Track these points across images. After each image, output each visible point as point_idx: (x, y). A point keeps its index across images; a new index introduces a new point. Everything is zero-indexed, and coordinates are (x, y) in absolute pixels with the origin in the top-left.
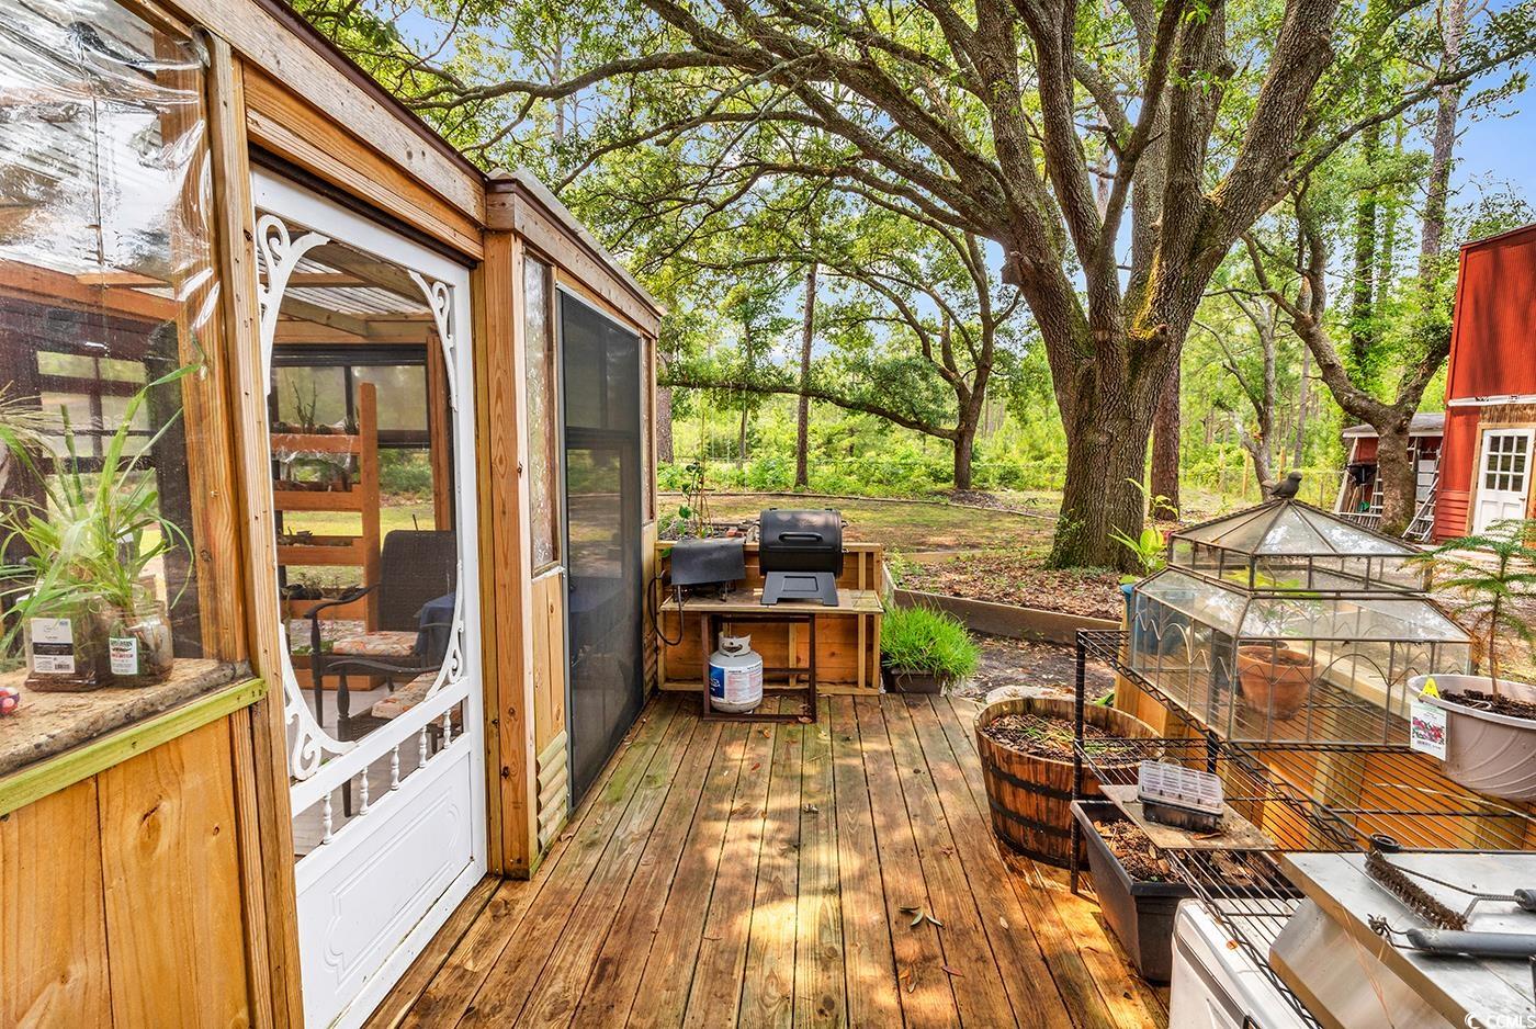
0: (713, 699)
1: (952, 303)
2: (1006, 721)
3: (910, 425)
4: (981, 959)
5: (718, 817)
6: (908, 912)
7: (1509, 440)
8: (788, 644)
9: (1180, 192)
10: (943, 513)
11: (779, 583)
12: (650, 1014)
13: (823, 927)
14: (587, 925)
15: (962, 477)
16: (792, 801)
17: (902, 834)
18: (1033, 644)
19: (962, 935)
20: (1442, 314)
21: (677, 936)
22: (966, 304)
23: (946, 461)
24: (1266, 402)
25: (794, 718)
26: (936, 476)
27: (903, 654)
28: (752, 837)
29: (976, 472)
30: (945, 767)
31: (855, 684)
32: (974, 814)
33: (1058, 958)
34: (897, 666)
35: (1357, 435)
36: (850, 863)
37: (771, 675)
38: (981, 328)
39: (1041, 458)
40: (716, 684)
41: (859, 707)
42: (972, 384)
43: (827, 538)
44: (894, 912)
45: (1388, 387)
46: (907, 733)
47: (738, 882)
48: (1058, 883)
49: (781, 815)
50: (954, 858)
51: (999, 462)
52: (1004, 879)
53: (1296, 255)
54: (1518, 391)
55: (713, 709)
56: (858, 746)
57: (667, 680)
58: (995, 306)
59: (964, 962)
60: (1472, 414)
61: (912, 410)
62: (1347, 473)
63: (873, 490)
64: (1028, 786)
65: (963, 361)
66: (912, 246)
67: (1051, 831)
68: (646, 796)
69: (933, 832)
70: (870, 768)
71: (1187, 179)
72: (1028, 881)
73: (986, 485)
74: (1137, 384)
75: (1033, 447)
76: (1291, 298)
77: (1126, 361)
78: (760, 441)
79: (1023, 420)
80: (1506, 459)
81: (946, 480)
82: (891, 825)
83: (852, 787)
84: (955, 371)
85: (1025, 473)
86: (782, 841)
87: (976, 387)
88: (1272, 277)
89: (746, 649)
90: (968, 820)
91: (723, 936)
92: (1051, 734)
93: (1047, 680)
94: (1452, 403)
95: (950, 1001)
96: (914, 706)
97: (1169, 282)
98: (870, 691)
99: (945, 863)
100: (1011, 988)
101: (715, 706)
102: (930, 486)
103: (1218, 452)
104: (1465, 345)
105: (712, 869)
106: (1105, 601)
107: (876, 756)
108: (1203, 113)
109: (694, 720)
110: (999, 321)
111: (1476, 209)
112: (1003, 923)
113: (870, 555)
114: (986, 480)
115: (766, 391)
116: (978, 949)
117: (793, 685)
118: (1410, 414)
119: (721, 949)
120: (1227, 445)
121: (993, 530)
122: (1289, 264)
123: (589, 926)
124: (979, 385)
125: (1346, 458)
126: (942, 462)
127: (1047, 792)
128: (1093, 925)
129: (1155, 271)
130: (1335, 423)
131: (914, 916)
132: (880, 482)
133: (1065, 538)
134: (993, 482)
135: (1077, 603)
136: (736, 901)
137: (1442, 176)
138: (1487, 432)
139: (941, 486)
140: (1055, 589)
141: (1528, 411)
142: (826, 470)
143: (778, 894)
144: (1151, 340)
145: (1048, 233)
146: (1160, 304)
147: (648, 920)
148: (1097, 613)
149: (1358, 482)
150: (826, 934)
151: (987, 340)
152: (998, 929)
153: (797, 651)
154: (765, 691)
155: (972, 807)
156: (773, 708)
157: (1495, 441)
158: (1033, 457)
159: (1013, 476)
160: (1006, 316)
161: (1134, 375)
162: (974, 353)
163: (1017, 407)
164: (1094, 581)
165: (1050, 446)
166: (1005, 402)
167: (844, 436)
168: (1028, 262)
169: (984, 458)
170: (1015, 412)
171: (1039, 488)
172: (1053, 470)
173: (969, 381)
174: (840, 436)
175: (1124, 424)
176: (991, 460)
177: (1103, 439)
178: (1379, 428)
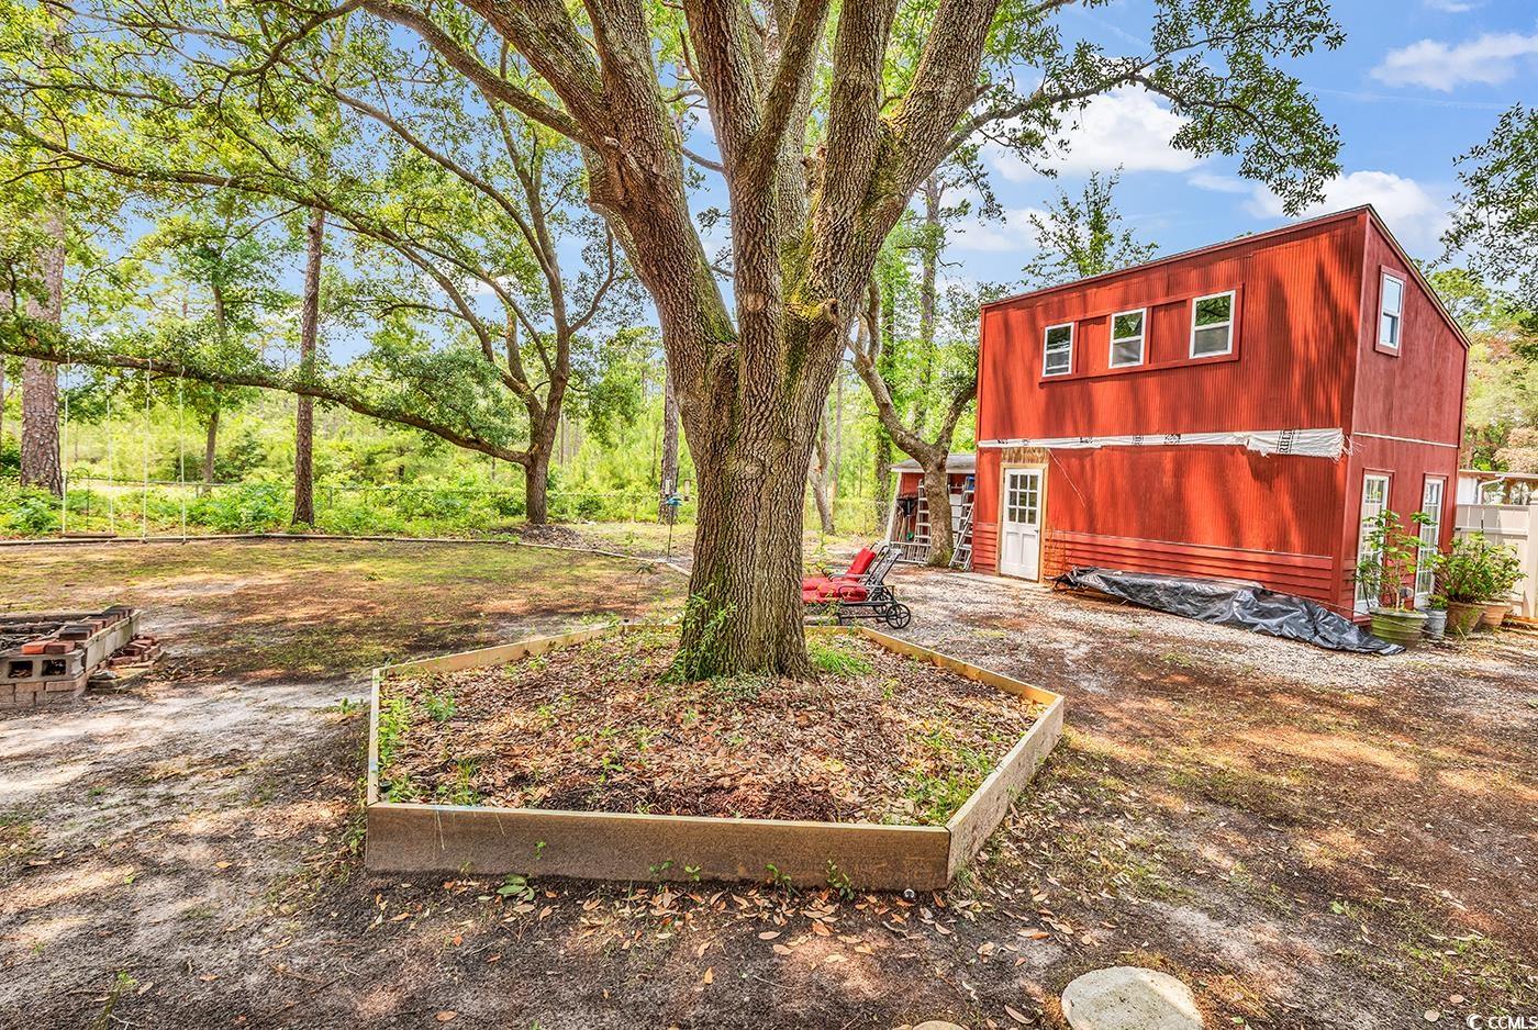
3: (467, 443)
7: (1024, 478)
9: (855, 97)
10: (511, 557)
15: (535, 510)
23: (517, 492)
24: (823, 438)
26: (504, 508)
29: (553, 501)
35: (902, 470)
38: (555, 332)
39: (622, 487)
42: (546, 399)
51: (578, 491)
54: (1026, 437)
58: (571, 309)
60: (996, 453)
61: (467, 424)
62: (894, 506)
63: (420, 528)
65: (534, 371)
71: (865, 80)
73: (564, 517)
74: (797, 388)
75: (613, 475)
77: (784, 349)
78: (264, 458)
79: (605, 442)
80: (1023, 496)
81: (516, 512)
84: (524, 381)
85: (607, 503)
87: (551, 402)
94: (982, 444)
97: (836, 235)
102: (496, 521)
104: (988, 386)
110: (576, 327)
114: (564, 511)
118: (946, 452)
124: (555, 400)
126: (512, 490)
132: (427, 515)
134: (572, 514)
138: (1008, 471)
139: (509, 521)
141: (1037, 453)
142: (351, 500)
144: (816, 321)
149: (904, 514)
151: (562, 350)
157: (1014, 478)
158: (613, 486)
159: (594, 506)
160: (583, 322)
161: (794, 371)
162: (547, 362)
163: (598, 428)
164: (754, 706)
165: (631, 473)
166: (584, 423)
167: (391, 455)
168: (634, 165)
169: (561, 486)
170: (597, 435)
171: (621, 519)
172: (635, 500)
173: (542, 395)
174: (384, 456)
175: (780, 446)
176: (569, 488)
177: (751, 470)
178: (923, 465)
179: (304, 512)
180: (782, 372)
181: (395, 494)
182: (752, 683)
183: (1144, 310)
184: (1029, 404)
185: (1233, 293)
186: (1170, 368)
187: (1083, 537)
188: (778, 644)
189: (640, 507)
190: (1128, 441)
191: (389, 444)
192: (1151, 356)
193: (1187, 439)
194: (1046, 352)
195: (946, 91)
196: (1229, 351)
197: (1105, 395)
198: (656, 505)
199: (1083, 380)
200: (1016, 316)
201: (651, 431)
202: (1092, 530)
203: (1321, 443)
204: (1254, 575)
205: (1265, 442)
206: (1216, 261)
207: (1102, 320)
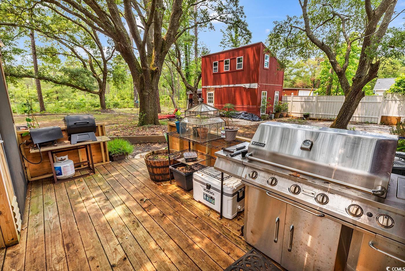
0: (58, 177)
1: (91, 52)
2: (150, 157)
3: (84, 90)
4: (160, 201)
5: (79, 203)
6: (142, 200)
7: (211, 94)
8: (79, 156)
9: (157, 35)
10: (100, 116)
11: (76, 138)
12: (90, 246)
13: (124, 211)
14: (53, 241)
15: (103, 105)
16: (100, 191)
17: (132, 187)
18: (140, 144)
19: (154, 199)
20: (199, 69)
21: (86, 230)
22: (96, 53)
23: (97, 101)
24: (173, 86)
25: (88, 174)
26: (94, 106)
27: (114, 151)
28: (94, 203)
29: (107, 104)
30: (135, 172)
31: (102, 162)
32: (146, 179)
33: (172, 194)
34: (114, 154)
35: (189, 93)
36: (124, 197)
37: (77, 165)
38: (102, 61)
40: (58, 172)
41: (106, 167)
43: (90, 122)
44: (139, 201)
45: (192, 84)
46: (122, 169)
47: (97, 212)
48: (168, 183)
49: (98, 195)
50: (146, 188)
51: (112, 101)
52: (158, 187)
53: (175, 53)
54: (210, 85)
55: (58, 180)
56: (110, 175)
57: (32, 177)
58: (106, 55)
59: (157, 203)
60: (206, 89)
61: (83, 85)
62: (188, 101)
64: (159, 167)
65: (97, 70)
66: (74, 31)
67: (164, 175)
68: (49, 208)
69: (139, 185)
70: (117, 178)
71: (158, 33)
72: (162, 186)
74: (153, 81)
75: (121, 96)
76: (175, 63)
77: (150, 75)
79: (118, 88)
80: (211, 97)
81: (98, 107)
82: (129, 187)
83: (115, 184)
84: (96, 74)
85: (120, 104)
86: (103, 200)
87: (103, 79)
88: (171, 57)
89: (67, 159)
90: (145, 180)
91: (100, 223)
92: (159, 157)
93: (146, 151)
94: (203, 87)
95: (158, 209)
96: (121, 163)
97: (157, 56)
98: (107, 163)
99: (145, 189)
100: (167, 202)
101: (59, 178)
102: (93, 109)
103: (164, 97)
104: (203, 75)
105: (86, 213)
106: (153, 132)
107: (117, 176)
108: (160, 17)
109: (52, 185)
110: (108, 60)
111: (201, 49)
112: (161, 194)
113: (101, 126)
114: (109, 106)
115: (21, 76)
116: (158, 200)
117: (82, 167)
118: (197, 89)
119: (101, 226)
120: (166, 96)
121: (117, 119)
122: (174, 55)
123: (54, 241)
124: (105, 78)
125: (187, 98)
127: (163, 167)
128: (176, 187)
129: (154, 54)
130: (184, 91)
131: (143, 200)
132: (75, 108)
133: (142, 118)
134: (111, 107)
135: (147, 133)
136: (98, 216)
137: (196, 41)
140: (142, 131)
141: (212, 89)
143: (109, 210)
144: (155, 70)
145: (127, 39)
146: (155, 62)
147: (74, 231)
148: (153, 134)
149: (190, 103)
150: (126, 211)
151: (105, 66)
152: (160, 195)
153: (82, 157)
154: (75, 170)
155: (145, 178)
156: (79, 174)
157: (209, 94)
158: (122, 99)
159: (117, 105)
160: (110, 59)
161: (152, 78)
162: (101, 69)
163: (116, 84)
164: (150, 128)
165: (126, 96)
166: (112, 84)
167: (54, 94)
168: (123, 46)
169: (108, 100)
170: (116, 86)
171: (125, 107)
172: (128, 103)
173: (101, 77)
174: (52, 94)
175: (151, 90)
176: (110, 100)
177: (147, 94)
178: (192, 92)
179: (43, 108)
180: (151, 79)
181: (63, 104)
182: (150, 125)
183: (229, 59)
184: (210, 78)
185: (242, 57)
186: (233, 71)
187: (220, 105)
188: (154, 120)
189: (129, 104)
190: (227, 86)
191: (53, 90)
192: (230, 69)
193: (237, 85)
194: (214, 67)
195: (172, 33)
196: (242, 68)
197: (223, 76)
198: (133, 104)
199: (219, 73)
200: (207, 59)
201: (130, 85)
202: (221, 104)
203: (255, 86)
204: (245, 110)
205: (247, 86)
206: (240, 50)
207: (223, 61)
